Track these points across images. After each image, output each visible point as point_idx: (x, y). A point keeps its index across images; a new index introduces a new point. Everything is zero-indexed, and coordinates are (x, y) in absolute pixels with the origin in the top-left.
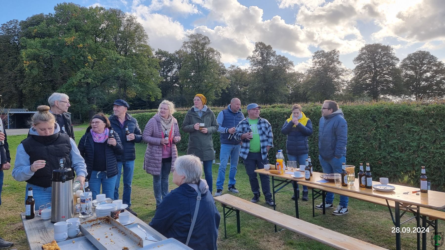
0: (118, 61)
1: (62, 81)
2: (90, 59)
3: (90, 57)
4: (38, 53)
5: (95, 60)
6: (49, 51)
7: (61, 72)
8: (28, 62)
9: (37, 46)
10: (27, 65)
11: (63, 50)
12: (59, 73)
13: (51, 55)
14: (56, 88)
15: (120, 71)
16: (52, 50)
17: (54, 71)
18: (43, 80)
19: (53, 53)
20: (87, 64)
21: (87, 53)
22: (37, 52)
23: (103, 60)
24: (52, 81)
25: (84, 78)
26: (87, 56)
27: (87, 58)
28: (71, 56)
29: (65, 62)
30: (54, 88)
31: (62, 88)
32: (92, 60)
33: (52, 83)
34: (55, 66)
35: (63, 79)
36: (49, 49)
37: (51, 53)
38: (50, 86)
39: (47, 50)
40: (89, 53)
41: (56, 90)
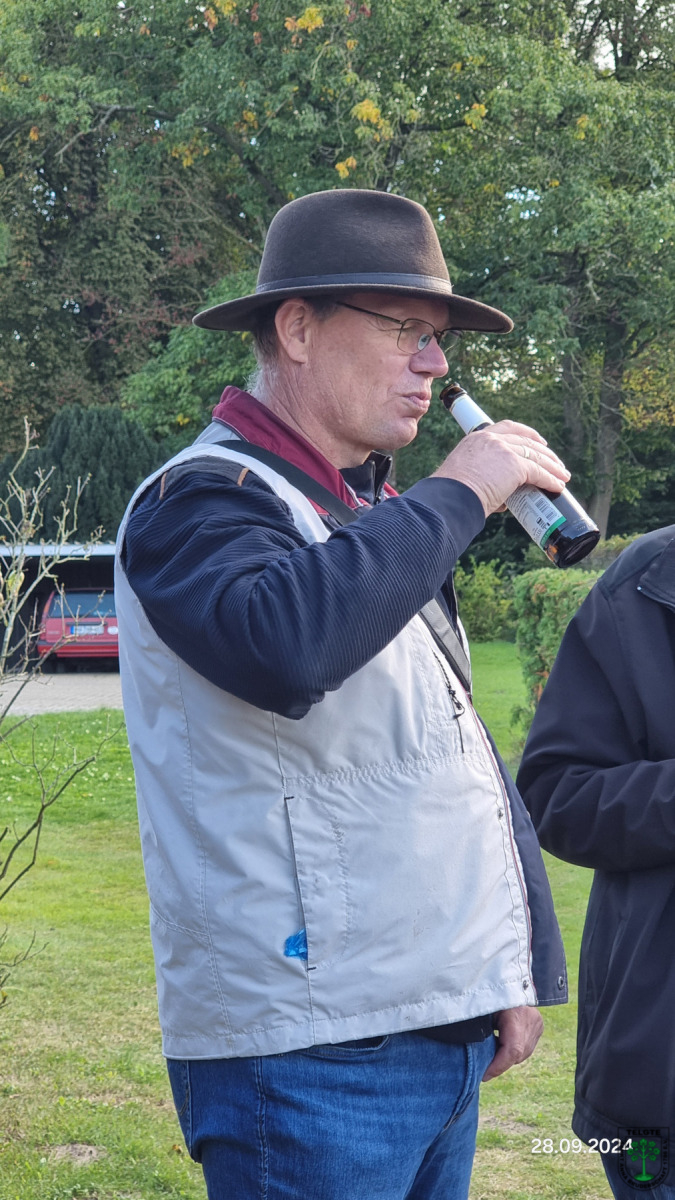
0: (585, 121)
1: (159, 311)
2: (369, 124)
3: (367, 109)
4: (19, 101)
5: (405, 128)
6: (90, 80)
7: (151, 244)
9: (9, 51)
11: (178, 70)
12: (141, 247)
13: (96, 113)
14: (113, 363)
15: (592, 202)
16: (104, 71)
17: (105, 238)
19: (108, 97)
20: (352, 161)
21: (351, 76)
22: (8, 91)
23: (462, 124)
24: (92, 311)
26: (353, 98)
27: (347, 116)
28: (232, 103)
29: (187, 163)
30: (103, 367)
31: (168, 358)
32: (388, 132)
33: (93, 330)
34: (122, 195)
35: (167, 296)
36: (86, 71)
37: (99, 97)
38: (80, 354)
39: (76, 76)
40: (362, 70)
41: (118, 384)
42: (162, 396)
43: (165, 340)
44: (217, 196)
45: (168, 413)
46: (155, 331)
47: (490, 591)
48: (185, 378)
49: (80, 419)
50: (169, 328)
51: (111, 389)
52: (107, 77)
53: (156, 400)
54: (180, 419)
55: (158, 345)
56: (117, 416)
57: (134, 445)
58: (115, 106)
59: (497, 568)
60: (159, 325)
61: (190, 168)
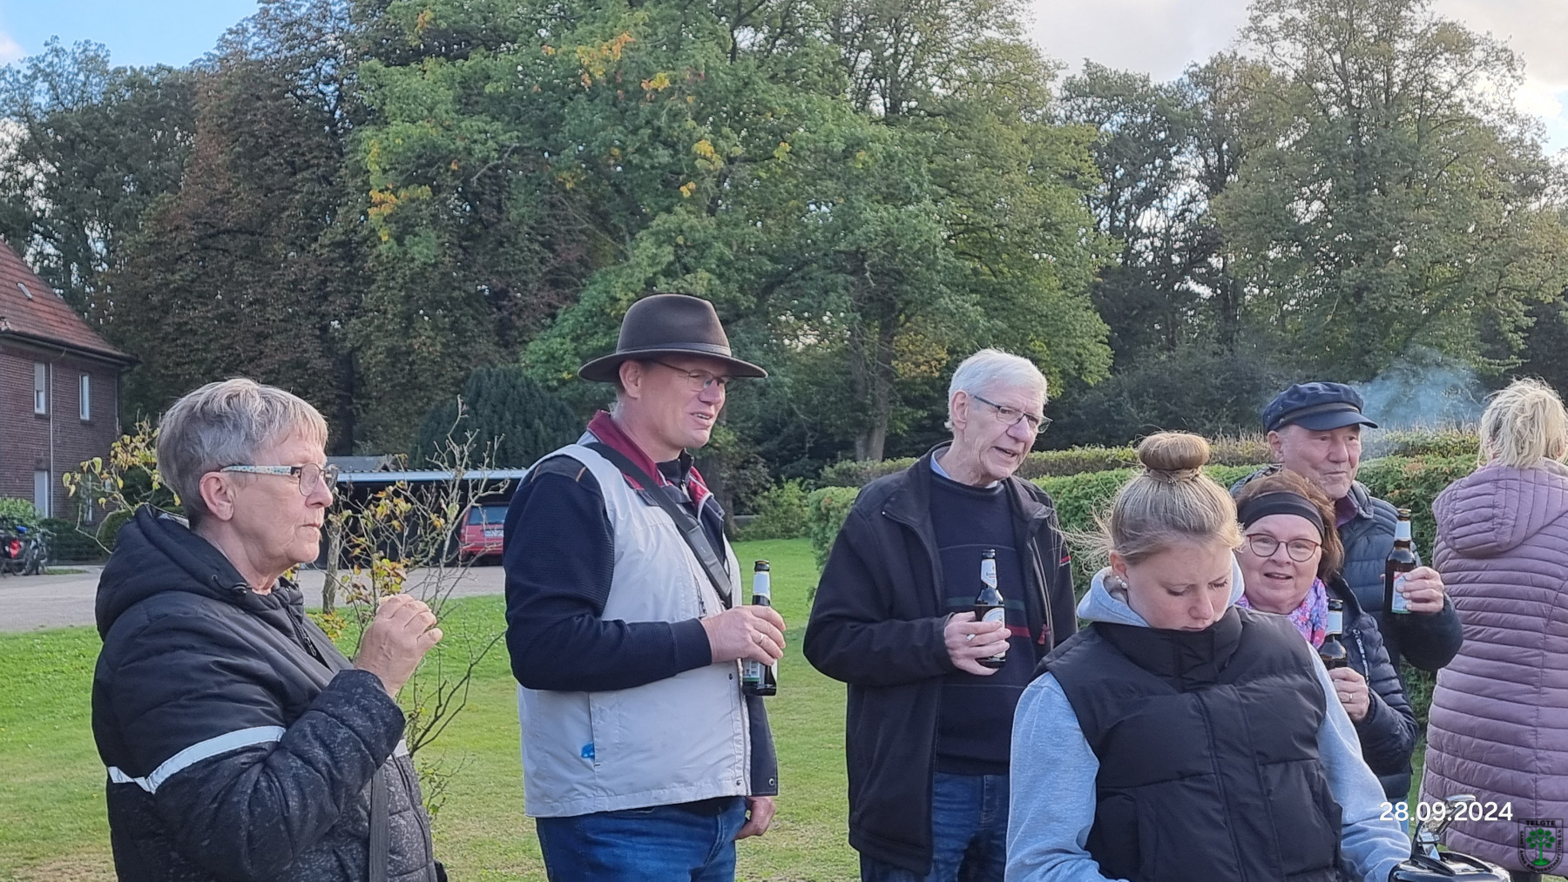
0: (862, 155)
1: (550, 295)
2: (705, 158)
3: (704, 147)
4: (441, 141)
5: (731, 161)
6: (498, 125)
7: (542, 244)
8: (387, 196)
9: (435, 104)
10: (386, 210)
11: (562, 118)
12: (536, 247)
13: (501, 149)
14: (516, 333)
15: (868, 214)
16: (507, 119)
17: (509, 239)
18: (456, 294)
19: (510, 138)
20: (692, 185)
21: (691, 123)
22: (435, 134)
23: (773, 157)
24: (498, 296)
25: (668, 273)
26: (693, 139)
27: (688, 151)
28: (603, 143)
29: (569, 186)
30: (508, 337)
31: (556, 331)
32: (720, 164)
33: (499, 309)
34: (520, 209)
35: (555, 284)
36: (494, 118)
37: (502, 138)
38: (491, 326)
39: (486, 123)
40: (700, 118)
41: (518, 348)
42: (551, 357)
43: (553, 316)
44: (591, 209)
45: (557, 371)
46: (547, 310)
47: (796, 501)
48: (569, 345)
49: (490, 376)
50: (557, 308)
51: (514, 353)
52: (509, 123)
53: (547, 361)
54: (565, 375)
55: (548, 321)
56: (518, 374)
57: (531, 395)
58: (515, 144)
59: (800, 484)
60: (549, 305)
61: (572, 189)
